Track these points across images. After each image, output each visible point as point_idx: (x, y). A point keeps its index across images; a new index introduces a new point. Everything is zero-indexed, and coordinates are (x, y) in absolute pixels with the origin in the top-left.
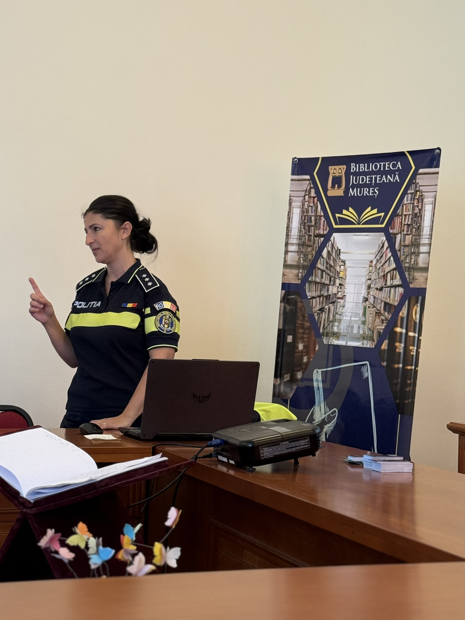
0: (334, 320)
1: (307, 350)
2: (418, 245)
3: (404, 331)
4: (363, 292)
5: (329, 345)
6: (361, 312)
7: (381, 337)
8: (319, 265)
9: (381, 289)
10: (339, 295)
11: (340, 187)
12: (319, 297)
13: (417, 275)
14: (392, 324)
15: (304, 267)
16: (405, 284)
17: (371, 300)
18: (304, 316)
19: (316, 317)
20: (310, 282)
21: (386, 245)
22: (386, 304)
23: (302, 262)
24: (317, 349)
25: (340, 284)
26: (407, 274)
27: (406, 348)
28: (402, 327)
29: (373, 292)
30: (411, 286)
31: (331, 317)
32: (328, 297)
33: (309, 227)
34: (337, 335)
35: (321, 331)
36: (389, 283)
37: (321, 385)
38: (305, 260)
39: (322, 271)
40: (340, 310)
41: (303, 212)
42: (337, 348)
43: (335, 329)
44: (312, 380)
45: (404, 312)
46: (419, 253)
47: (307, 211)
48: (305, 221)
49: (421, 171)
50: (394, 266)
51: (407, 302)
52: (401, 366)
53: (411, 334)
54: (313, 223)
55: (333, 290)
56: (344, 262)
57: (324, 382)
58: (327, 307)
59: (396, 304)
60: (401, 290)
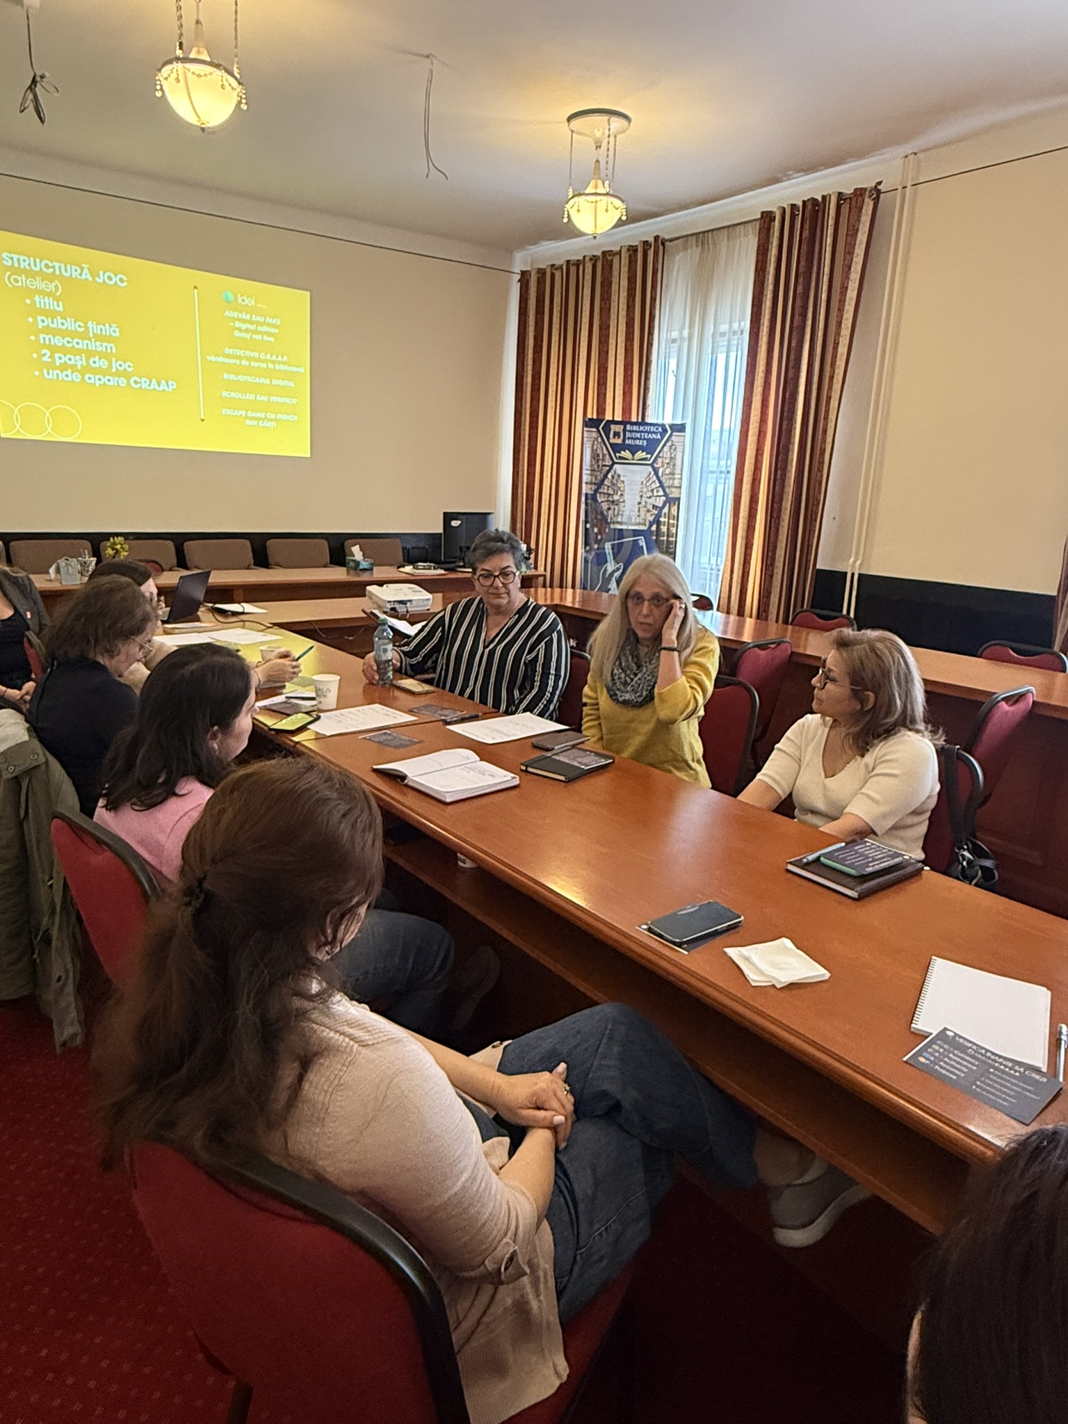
0: (618, 514)
1: (600, 532)
2: (674, 474)
3: (666, 520)
4: (638, 499)
5: (615, 529)
6: (637, 510)
7: (651, 524)
8: (606, 483)
9: (650, 497)
10: (621, 500)
11: (619, 437)
12: (607, 501)
13: (674, 490)
14: (658, 516)
15: (595, 484)
16: (666, 495)
17: (643, 503)
18: (597, 513)
19: (605, 513)
20: (600, 493)
21: (653, 473)
22: (654, 506)
23: (594, 480)
24: (607, 530)
25: (622, 495)
26: (667, 490)
27: (668, 529)
28: (665, 517)
29: (644, 499)
30: (670, 496)
31: (616, 513)
32: (613, 502)
33: (598, 460)
34: (620, 523)
35: (609, 520)
36: (655, 494)
37: (611, 552)
38: (596, 479)
39: (608, 487)
40: (622, 509)
41: (593, 450)
42: (621, 530)
43: (619, 520)
44: (604, 549)
45: (666, 510)
46: (674, 479)
47: (596, 450)
48: (595, 456)
49: (675, 434)
50: (658, 485)
51: (668, 505)
52: (665, 538)
53: (671, 521)
54: (601, 457)
55: (616, 497)
56: (623, 482)
57: (613, 549)
58: (612, 507)
59: (660, 505)
60: (664, 498)
